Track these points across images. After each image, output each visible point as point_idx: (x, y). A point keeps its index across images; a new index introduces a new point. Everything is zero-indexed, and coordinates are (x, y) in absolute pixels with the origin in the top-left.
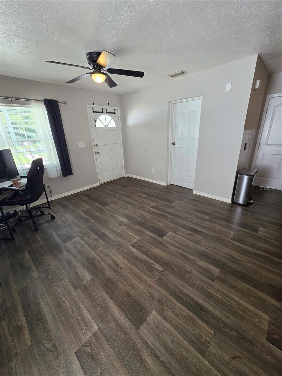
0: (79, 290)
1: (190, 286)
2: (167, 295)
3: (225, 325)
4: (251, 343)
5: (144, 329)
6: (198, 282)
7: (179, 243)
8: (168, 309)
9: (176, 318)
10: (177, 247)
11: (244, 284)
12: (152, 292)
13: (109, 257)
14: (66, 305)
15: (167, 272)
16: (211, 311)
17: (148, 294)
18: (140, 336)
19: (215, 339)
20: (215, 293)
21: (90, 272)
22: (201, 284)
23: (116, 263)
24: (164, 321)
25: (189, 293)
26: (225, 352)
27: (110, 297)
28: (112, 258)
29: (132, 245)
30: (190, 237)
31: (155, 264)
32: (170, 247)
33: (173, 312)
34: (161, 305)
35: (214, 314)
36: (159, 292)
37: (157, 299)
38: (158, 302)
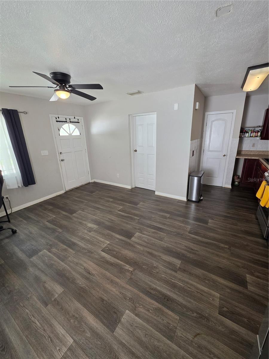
0: (49, 306)
1: (158, 280)
2: (139, 292)
3: (188, 309)
4: (208, 319)
5: (119, 331)
6: (164, 276)
7: (146, 242)
8: (140, 305)
9: (147, 313)
10: (144, 246)
11: (200, 270)
12: (124, 292)
13: (80, 266)
14: (36, 325)
15: (136, 271)
16: (176, 300)
17: (120, 295)
18: (115, 338)
19: (180, 323)
20: (179, 283)
21: (61, 284)
22: (166, 277)
23: (88, 271)
24: (137, 318)
25: (157, 287)
26: (189, 333)
27: (84, 306)
28: (83, 266)
29: (102, 250)
30: (155, 235)
31: (125, 266)
32: (138, 246)
33: (144, 307)
34: (133, 303)
35: (178, 301)
36: (131, 291)
37: (130, 299)
38: (130, 301)
